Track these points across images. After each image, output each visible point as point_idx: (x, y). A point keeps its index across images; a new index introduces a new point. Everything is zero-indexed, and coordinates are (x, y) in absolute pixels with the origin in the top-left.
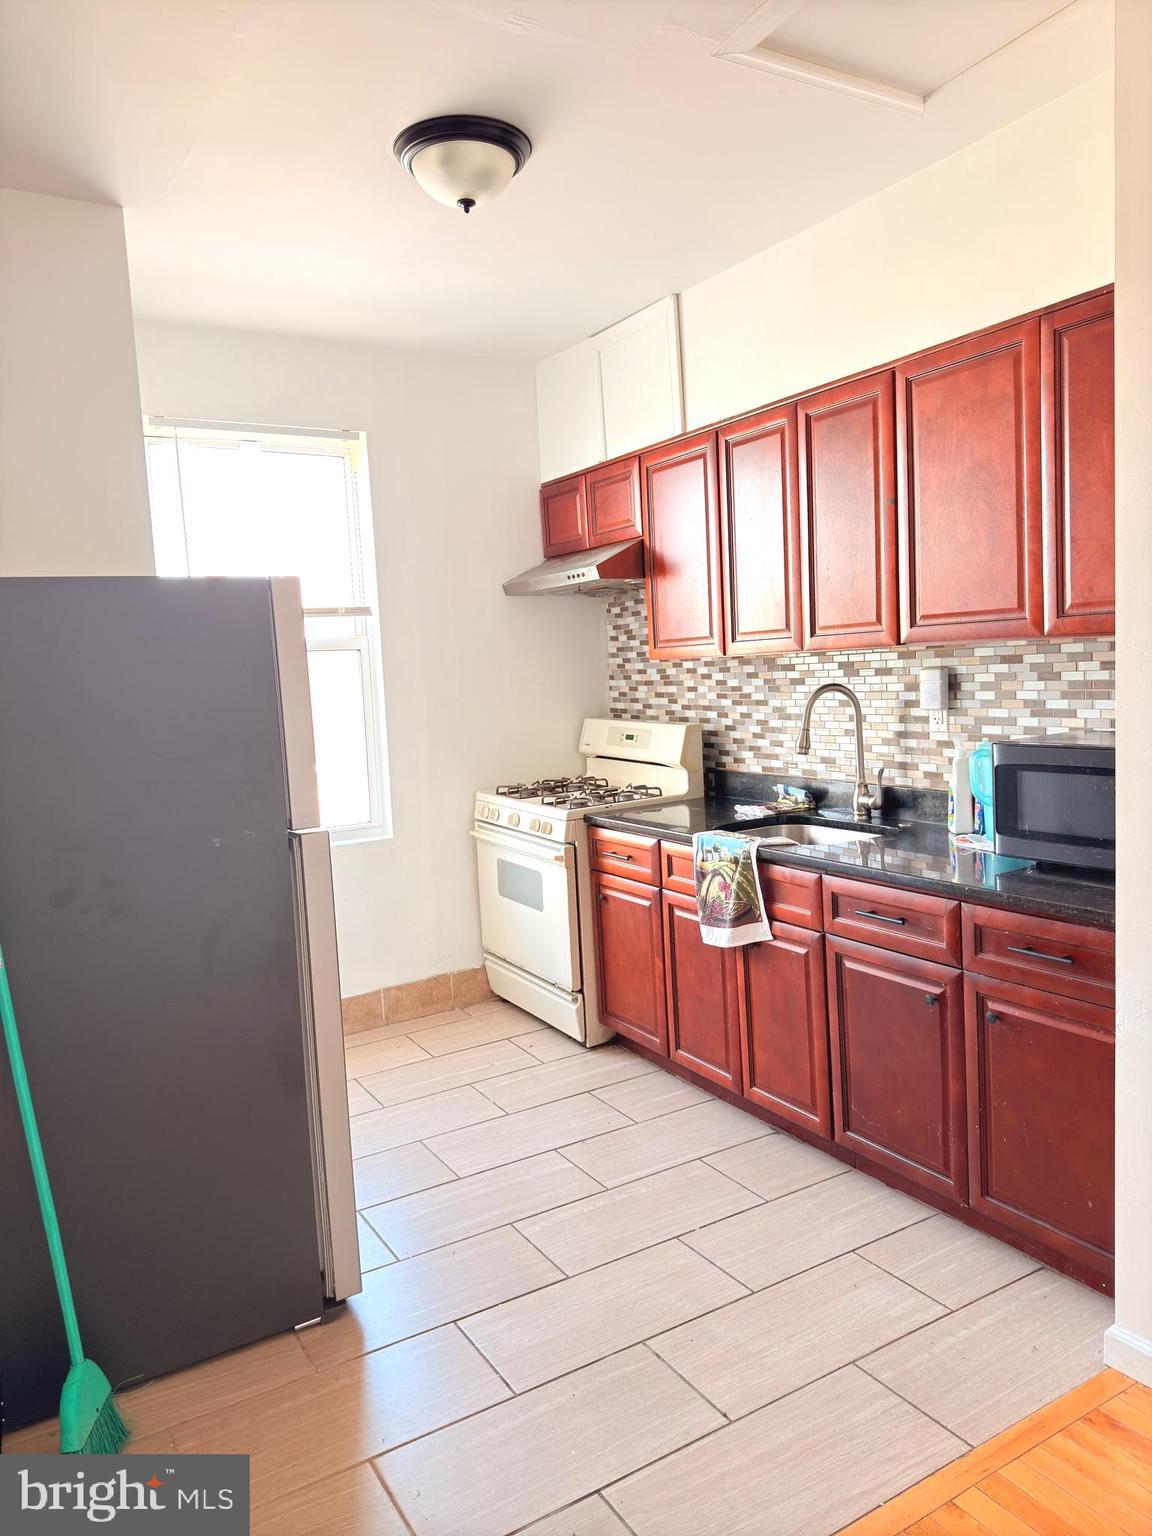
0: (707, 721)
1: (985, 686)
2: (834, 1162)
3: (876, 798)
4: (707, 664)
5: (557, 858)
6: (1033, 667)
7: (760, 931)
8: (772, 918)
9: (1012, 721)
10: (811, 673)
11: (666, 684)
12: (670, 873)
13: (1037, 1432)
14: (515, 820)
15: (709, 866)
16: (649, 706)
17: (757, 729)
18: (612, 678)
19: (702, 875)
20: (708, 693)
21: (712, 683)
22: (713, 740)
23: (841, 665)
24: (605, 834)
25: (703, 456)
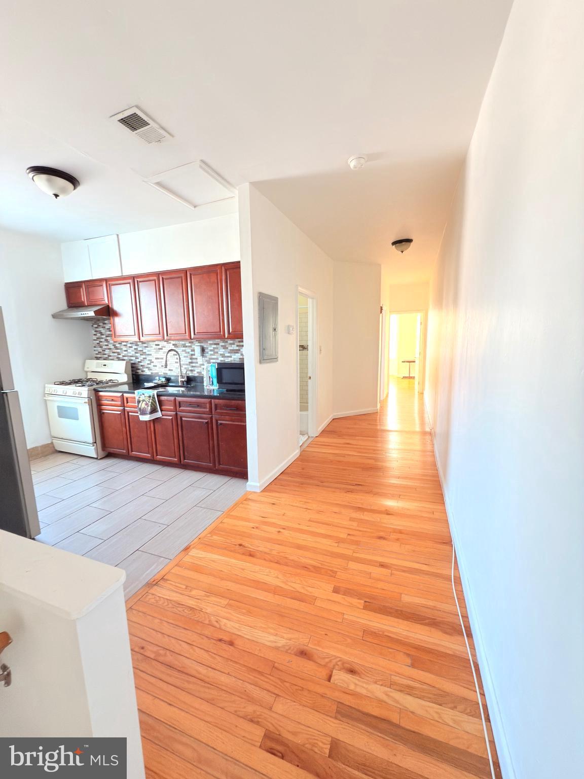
0: (132, 360)
1: (211, 350)
2: (181, 469)
3: (185, 379)
4: (131, 343)
5: (85, 403)
6: (222, 346)
7: (159, 414)
8: (161, 411)
9: (217, 359)
10: (165, 347)
11: (116, 349)
12: (127, 403)
13: (236, 505)
14: (65, 392)
15: (141, 399)
16: (110, 356)
17: (149, 362)
18: (95, 347)
19: (139, 402)
20: (131, 352)
21: (133, 349)
22: (134, 365)
23: (173, 345)
24: (101, 394)
25: (129, 283)
